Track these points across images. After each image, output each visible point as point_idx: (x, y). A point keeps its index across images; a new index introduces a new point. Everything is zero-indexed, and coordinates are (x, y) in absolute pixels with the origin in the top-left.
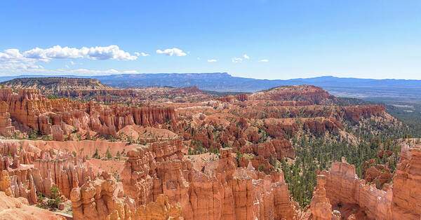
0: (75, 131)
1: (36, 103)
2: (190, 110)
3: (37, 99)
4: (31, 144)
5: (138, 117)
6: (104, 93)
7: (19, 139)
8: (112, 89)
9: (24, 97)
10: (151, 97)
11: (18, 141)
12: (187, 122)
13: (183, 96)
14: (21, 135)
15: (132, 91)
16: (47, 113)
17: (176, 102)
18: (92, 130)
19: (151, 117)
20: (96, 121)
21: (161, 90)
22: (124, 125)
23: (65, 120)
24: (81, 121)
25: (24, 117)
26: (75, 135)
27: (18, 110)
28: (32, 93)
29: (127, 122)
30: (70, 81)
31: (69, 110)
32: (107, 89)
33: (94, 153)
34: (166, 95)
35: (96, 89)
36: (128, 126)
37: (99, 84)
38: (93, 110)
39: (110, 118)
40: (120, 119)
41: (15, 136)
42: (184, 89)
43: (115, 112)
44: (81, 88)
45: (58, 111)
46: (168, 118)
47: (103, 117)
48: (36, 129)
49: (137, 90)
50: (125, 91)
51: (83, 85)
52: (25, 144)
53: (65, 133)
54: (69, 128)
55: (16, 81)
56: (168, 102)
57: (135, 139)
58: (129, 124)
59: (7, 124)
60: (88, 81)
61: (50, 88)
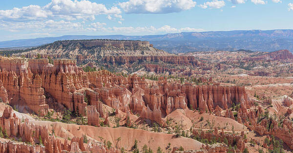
0: (114, 114)
1: (72, 77)
2: (273, 89)
3: (73, 72)
4: (64, 127)
5: (193, 98)
6: (155, 59)
7: (52, 120)
8: (166, 54)
9: (59, 70)
10: (218, 66)
11: (51, 123)
12: (264, 109)
13: (266, 66)
14: (54, 116)
15: (192, 58)
16: (83, 89)
17: (255, 74)
18: (134, 112)
19: (211, 99)
20: (139, 101)
21: (234, 55)
22: (173, 109)
23: (103, 99)
24: (122, 101)
25: (58, 94)
26: (113, 118)
27: (53, 85)
28: (68, 64)
29: (177, 105)
30: (116, 43)
31: (108, 86)
32: (161, 54)
33: (132, 144)
34: (240, 64)
35: (145, 55)
36: (178, 110)
37: (151, 48)
38: (136, 86)
39: (156, 98)
40: (169, 100)
41: (48, 117)
42: (270, 54)
43: (164, 89)
44: (128, 54)
45: (95, 87)
46: (234, 101)
47: (148, 96)
48: (71, 109)
49: (201, 55)
50: (183, 58)
51: (131, 50)
52: (58, 127)
53: (102, 116)
54: (107, 109)
55: (57, 44)
56: (242, 75)
57: (187, 130)
58: (181, 108)
59: (41, 102)
60: (137, 44)
61: (93, 52)
